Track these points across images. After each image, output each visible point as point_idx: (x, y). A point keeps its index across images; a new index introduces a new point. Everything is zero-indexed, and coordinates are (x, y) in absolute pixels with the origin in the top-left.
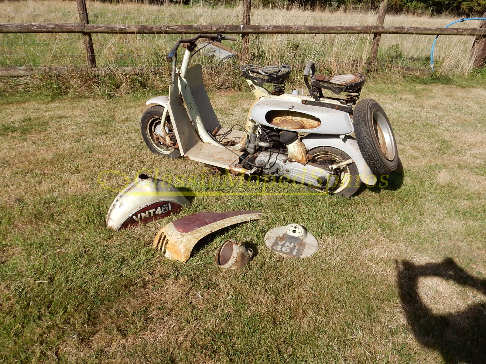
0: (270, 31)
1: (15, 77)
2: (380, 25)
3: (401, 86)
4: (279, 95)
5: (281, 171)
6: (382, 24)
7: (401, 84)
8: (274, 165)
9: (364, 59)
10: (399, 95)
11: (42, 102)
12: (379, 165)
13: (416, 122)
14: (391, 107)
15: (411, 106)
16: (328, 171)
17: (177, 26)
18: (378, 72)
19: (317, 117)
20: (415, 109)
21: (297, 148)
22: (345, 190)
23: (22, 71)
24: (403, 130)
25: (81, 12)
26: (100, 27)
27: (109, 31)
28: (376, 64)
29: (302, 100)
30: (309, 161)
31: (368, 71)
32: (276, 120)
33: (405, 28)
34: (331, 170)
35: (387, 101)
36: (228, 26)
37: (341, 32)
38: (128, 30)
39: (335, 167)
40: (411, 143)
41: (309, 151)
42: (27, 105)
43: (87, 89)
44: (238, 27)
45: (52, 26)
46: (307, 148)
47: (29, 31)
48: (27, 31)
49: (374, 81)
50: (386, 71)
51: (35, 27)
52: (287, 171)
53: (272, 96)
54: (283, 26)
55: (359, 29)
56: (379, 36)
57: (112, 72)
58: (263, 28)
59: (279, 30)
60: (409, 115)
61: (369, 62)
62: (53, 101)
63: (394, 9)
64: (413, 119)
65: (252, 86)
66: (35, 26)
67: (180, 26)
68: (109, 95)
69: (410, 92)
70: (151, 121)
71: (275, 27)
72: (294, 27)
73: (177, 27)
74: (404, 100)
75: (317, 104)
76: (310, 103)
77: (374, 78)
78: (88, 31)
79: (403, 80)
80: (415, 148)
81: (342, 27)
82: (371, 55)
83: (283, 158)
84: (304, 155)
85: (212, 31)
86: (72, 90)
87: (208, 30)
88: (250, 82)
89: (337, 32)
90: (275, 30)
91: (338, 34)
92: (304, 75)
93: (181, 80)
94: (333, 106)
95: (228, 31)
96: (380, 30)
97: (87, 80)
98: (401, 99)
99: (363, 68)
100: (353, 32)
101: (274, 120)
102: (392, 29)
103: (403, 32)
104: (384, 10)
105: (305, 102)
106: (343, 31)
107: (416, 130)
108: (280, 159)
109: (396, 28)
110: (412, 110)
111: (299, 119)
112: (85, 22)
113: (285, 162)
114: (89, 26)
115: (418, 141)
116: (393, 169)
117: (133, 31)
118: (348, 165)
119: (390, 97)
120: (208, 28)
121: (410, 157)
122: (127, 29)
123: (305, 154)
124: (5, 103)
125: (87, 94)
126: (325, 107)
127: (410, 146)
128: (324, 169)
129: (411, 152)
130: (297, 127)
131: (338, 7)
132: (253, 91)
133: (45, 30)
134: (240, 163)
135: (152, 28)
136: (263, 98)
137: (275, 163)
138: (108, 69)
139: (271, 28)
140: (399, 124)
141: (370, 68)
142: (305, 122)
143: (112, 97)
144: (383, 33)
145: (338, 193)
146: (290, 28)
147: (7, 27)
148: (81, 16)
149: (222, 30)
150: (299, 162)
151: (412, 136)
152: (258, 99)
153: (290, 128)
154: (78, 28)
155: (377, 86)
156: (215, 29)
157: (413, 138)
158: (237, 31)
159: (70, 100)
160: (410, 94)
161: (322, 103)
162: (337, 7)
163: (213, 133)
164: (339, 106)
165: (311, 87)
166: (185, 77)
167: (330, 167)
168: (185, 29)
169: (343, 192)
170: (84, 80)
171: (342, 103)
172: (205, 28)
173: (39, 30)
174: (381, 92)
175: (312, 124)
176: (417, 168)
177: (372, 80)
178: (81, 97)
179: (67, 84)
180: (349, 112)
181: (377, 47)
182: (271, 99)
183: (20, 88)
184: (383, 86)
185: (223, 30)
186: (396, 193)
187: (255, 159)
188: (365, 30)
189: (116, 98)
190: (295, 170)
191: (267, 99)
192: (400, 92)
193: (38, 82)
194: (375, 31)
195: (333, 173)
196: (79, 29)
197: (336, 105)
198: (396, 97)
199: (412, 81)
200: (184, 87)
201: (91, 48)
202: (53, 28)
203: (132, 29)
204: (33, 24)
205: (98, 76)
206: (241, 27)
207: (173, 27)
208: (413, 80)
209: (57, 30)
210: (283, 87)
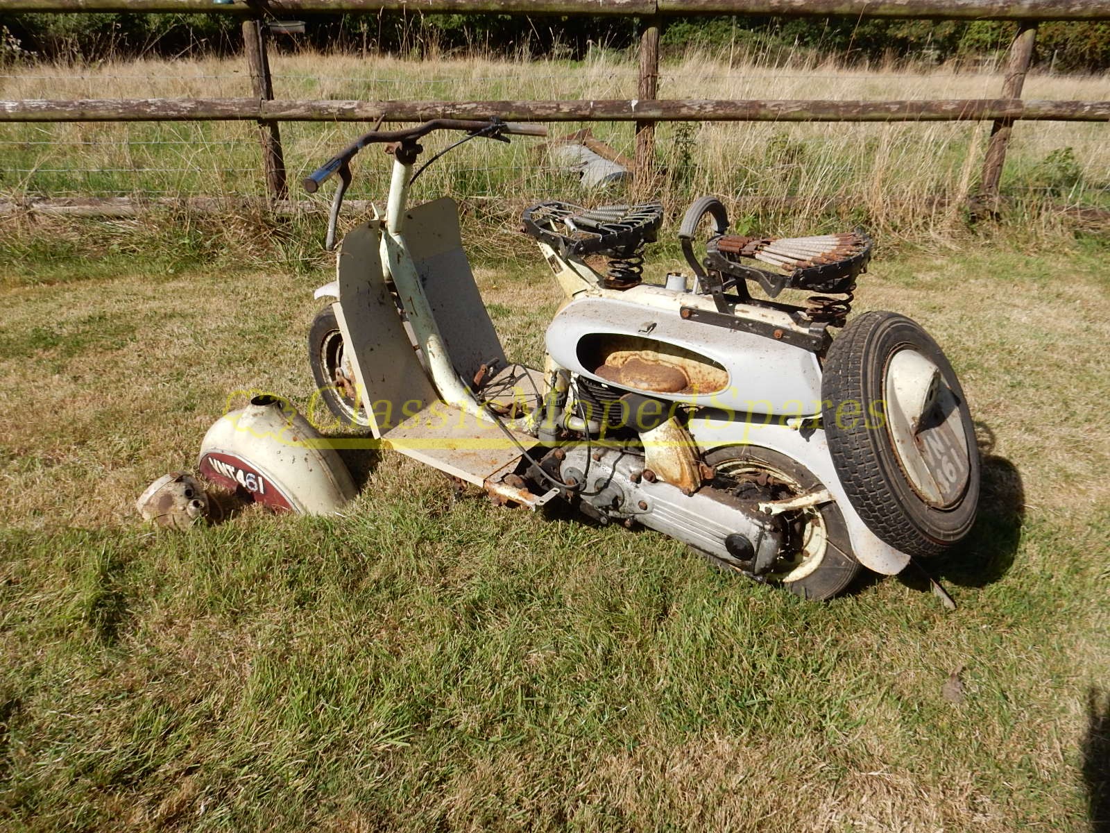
0: (708, 115)
1: (109, 218)
2: (1010, 98)
3: (1065, 259)
4: (624, 289)
5: (627, 503)
6: (1018, 94)
7: (1066, 254)
8: (606, 485)
9: (964, 186)
10: (1055, 286)
11: (151, 278)
12: (899, 526)
13: (1092, 364)
14: (1024, 319)
15: (1085, 317)
16: (756, 521)
17: (475, 102)
18: (1003, 221)
19: (715, 359)
20: (1096, 327)
21: (666, 446)
22: (812, 579)
23: (122, 206)
24: (1049, 387)
25: (255, 73)
26: (295, 107)
27: (315, 116)
28: (996, 199)
29: (682, 309)
30: (705, 483)
31: (974, 220)
32: (615, 359)
33: (1083, 106)
34: (765, 517)
35: (1017, 301)
36: (601, 102)
37: (900, 115)
38: (359, 113)
39: (777, 508)
40: (1065, 431)
41: (706, 453)
42: (116, 282)
43: (258, 250)
44: (626, 103)
45: (189, 105)
46: (700, 444)
47: (141, 115)
48: (136, 116)
49: (989, 245)
50: (1026, 218)
51: (153, 108)
52: (641, 507)
53: (604, 291)
54: (743, 102)
55: (950, 107)
56: (1006, 125)
57: (320, 212)
58: (690, 108)
59: (729, 111)
60: (1072, 342)
61: (977, 195)
62: (176, 275)
63: (1087, 63)
64: (1086, 355)
65: (552, 260)
66: (154, 104)
67: (482, 103)
68: (306, 264)
69: (1091, 277)
70: (329, 339)
71: (719, 104)
72: (769, 105)
73: (474, 105)
74: (1069, 300)
75: (723, 319)
76: (705, 317)
77: (987, 236)
78: (269, 115)
79: (1074, 242)
80: (1074, 446)
81: (900, 103)
82: (983, 178)
83: (634, 469)
84: (686, 467)
85: (560, 115)
86: (225, 251)
87: (548, 111)
88: (547, 250)
89: (889, 116)
90: (720, 112)
91: (891, 120)
92: (681, 237)
93: (388, 239)
94: (766, 330)
95: (598, 114)
96: (1010, 110)
97: (259, 228)
98: (1058, 296)
99: (959, 209)
100: (933, 115)
101: (610, 358)
102: (1046, 109)
103: (1077, 115)
104: (1024, 59)
105: (690, 314)
106: (906, 115)
107: (1088, 389)
108: (624, 470)
109: (1057, 106)
110: (1088, 329)
111: (676, 360)
112: (263, 95)
113: (638, 480)
114: (270, 105)
115: (1087, 426)
116: (952, 539)
117: (370, 115)
118: (820, 506)
119: (1028, 290)
120: (550, 108)
121: (1052, 475)
122: (356, 110)
123: (689, 463)
124: (70, 278)
125: (257, 261)
126: (747, 330)
127: (1061, 438)
128: (743, 511)
129: (1061, 458)
130: (665, 385)
131: (941, 60)
132: (557, 275)
133: (175, 114)
134: (520, 470)
135: (414, 109)
136: (582, 295)
137: (609, 480)
138: (311, 204)
139: (709, 108)
140: (1038, 369)
141: (980, 210)
142: (691, 372)
143: (312, 268)
144: (1018, 118)
145: (793, 583)
146: (761, 106)
147: (94, 108)
148: (256, 82)
149: (583, 113)
150: (675, 483)
151: (1072, 409)
152: (570, 296)
153: (642, 387)
154: (247, 109)
155: (995, 258)
156: (565, 109)
157: (1073, 414)
158: (621, 115)
159: (216, 273)
160: (1088, 283)
161: (737, 318)
162: (937, 60)
163: (477, 379)
164: (785, 331)
165: (706, 270)
166: (397, 232)
167: (763, 507)
168: (493, 110)
169: (808, 582)
170: (252, 228)
171: (798, 321)
172: (541, 108)
173: (162, 113)
174: (1005, 274)
175: (710, 378)
176: (1068, 515)
177: (983, 241)
178: (242, 268)
179: (214, 237)
180: (815, 352)
181: (1002, 157)
182: (600, 299)
183: (115, 245)
184: (1012, 257)
185: (587, 113)
186: (984, 594)
187: (560, 464)
188: (967, 112)
189: (320, 271)
190: (665, 505)
191: (594, 298)
192: (1059, 277)
193: (155, 231)
194: (996, 113)
195: (768, 527)
196: (248, 111)
197: (777, 328)
198: (1046, 290)
199: (1100, 247)
200: (396, 256)
201: (275, 157)
202: (192, 110)
203: (366, 111)
204: (150, 100)
205: (288, 220)
206: (633, 105)
207: (464, 106)
208: (1103, 244)
209: (200, 114)
210: (638, 265)
